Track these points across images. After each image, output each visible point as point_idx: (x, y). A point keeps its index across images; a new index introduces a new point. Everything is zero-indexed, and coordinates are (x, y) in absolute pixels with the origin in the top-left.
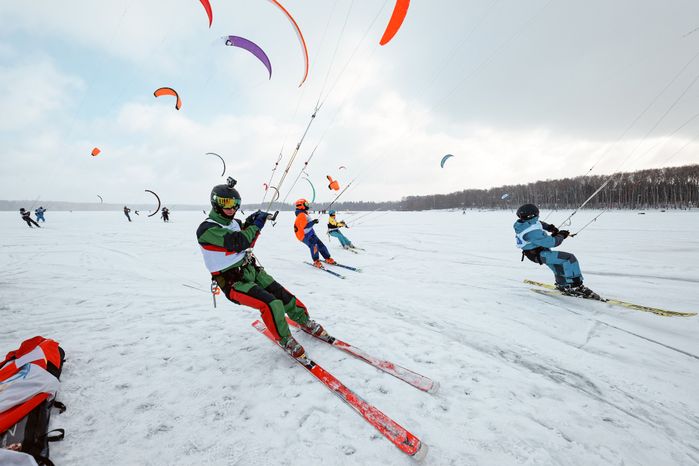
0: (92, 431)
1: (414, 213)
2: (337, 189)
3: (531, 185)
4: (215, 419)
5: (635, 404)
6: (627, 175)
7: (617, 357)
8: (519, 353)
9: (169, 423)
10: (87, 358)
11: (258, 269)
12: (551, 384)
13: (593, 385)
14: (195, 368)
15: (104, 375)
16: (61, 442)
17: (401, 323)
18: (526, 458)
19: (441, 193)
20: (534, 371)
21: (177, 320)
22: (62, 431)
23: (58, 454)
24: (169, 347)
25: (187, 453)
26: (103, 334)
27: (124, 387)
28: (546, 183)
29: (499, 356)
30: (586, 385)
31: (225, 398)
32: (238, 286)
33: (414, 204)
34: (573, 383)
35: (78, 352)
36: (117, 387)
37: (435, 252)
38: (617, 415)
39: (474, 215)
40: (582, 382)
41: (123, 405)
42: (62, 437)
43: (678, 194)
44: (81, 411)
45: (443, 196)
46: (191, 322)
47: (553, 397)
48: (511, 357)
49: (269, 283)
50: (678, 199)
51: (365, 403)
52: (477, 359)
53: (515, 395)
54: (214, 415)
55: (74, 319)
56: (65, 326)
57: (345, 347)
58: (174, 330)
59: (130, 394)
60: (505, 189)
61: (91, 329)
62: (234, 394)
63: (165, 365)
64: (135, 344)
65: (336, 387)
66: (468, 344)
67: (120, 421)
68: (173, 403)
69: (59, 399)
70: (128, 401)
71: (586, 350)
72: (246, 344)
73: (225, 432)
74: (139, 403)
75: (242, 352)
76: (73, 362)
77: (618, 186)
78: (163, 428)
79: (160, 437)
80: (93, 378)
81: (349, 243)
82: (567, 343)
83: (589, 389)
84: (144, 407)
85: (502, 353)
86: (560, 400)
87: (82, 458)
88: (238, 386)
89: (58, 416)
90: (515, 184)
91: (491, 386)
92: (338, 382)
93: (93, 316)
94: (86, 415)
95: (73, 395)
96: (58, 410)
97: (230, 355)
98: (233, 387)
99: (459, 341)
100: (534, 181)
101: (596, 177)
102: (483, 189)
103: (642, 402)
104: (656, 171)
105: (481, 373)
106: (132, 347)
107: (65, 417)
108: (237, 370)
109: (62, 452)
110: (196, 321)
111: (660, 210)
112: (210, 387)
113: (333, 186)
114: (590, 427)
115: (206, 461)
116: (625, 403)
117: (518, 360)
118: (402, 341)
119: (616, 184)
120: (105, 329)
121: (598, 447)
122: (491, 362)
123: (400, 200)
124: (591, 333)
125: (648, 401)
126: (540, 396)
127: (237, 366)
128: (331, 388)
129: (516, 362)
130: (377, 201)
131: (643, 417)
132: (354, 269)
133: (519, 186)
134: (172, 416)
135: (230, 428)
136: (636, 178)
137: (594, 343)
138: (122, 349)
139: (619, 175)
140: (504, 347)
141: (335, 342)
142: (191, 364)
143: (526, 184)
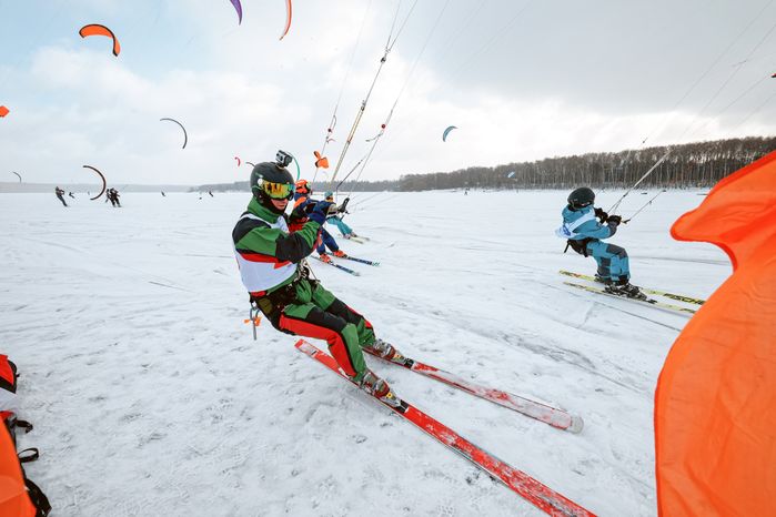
0: (71, 447)
1: (414, 194)
2: (326, 166)
3: (538, 162)
4: (213, 423)
5: (623, 375)
6: (633, 153)
7: (611, 334)
8: (522, 336)
9: (161, 431)
10: (45, 371)
11: (313, 284)
12: (551, 363)
13: (588, 361)
14: (181, 372)
15: (73, 387)
16: (36, 462)
17: (405, 313)
18: (527, 429)
19: (444, 172)
20: (536, 352)
21: (150, 323)
22: (35, 450)
23: (36, 474)
24: (146, 352)
25: (189, 458)
26: (59, 343)
27: (99, 399)
28: (554, 161)
29: (503, 341)
30: (582, 362)
31: (222, 401)
32: (291, 310)
33: (413, 184)
34: (571, 360)
35: (31, 366)
36: (91, 399)
37: (438, 237)
38: (607, 385)
39: (478, 196)
40: (578, 358)
41: (103, 417)
42: (36, 456)
43: (680, 172)
44: (51, 428)
45: (445, 174)
46: (167, 324)
47: (552, 374)
48: (514, 340)
49: (329, 302)
50: (679, 179)
51: (503, 465)
52: (482, 344)
53: (518, 375)
54: (212, 419)
55: (17, 327)
56: (6, 337)
57: (429, 372)
58: (148, 334)
59: (108, 406)
60: (511, 167)
61: (42, 339)
62: (230, 396)
63: (145, 372)
64: (103, 351)
65: (452, 440)
66: (472, 330)
67: (103, 434)
68: (163, 410)
69: (21, 417)
70: (108, 413)
71: (584, 330)
72: (238, 344)
73: (227, 433)
74: (121, 414)
75: (234, 352)
76: (27, 376)
77: (624, 165)
78: (156, 437)
79: (154, 444)
80: (58, 392)
81: (350, 231)
82: (567, 324)
83: (585, 365)
84: (129, 418)
85: (506, 338)
86: (559, 376)
87: (67, 476)
88: (233, 388)
89: (24, 436)
90: (522, 161)
91: (496, 369)
92: (451, 433)
93: (39, 323)
94: (59, 431)
95: (38, 412)
96: (23, 429)
97: (220, 357)
98: (228, 389)
99: (464, 328)
100: (542, 159)
101: (603, 154)
102: (488, 167)
103: (629, 372)
104: (662, 148)
105: (486, 358)
106: (101, 356)
107: (33, 436)
108: (232, 371)
109: (40, 472)
110: (173, 322)
111: (662, 189)
112: (203, 392)
113: (321, 162)
114: (584, 397)
115: (211, 463)
116: (615, 374)
117: (521, 343)
118: (406, 332)
119: (622, 162)
120: (60, 338)
121: (590, 414)
122: (496, 346)
123: (397, 179)
124: (589, 313)
125: (634, 370)
126: (541, 375)
127: (230, 368)
128: (444, 441)
129: (519, 345)
130: (372, 181)
131: (629, 385)
132: (370, 263)
133: (526, 164)
134: (163, 423)
135: (232, 430)
136: (642, 157)
137: (592, 322)
138: (88, 359)
139: (625, 153)
140: (507, 332)
141: (414, 365)
142: (177, 369)
143: (534, 162)
